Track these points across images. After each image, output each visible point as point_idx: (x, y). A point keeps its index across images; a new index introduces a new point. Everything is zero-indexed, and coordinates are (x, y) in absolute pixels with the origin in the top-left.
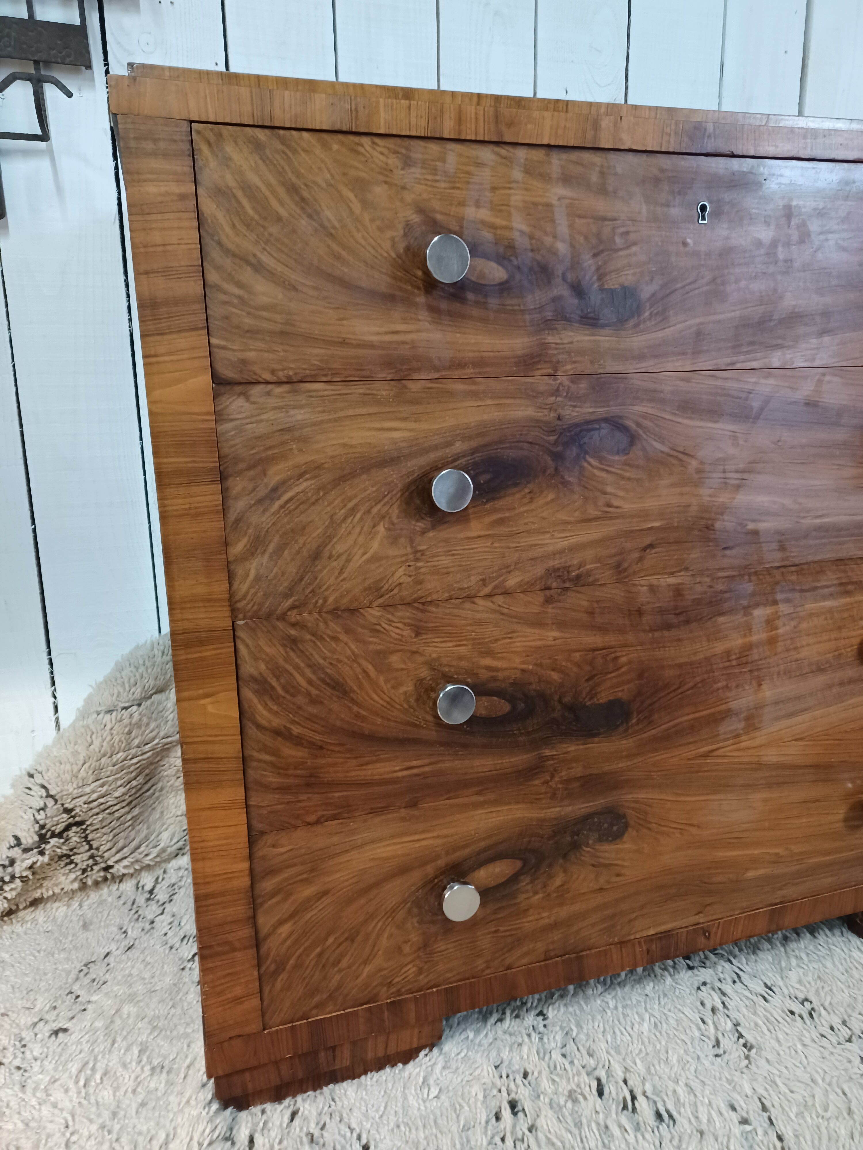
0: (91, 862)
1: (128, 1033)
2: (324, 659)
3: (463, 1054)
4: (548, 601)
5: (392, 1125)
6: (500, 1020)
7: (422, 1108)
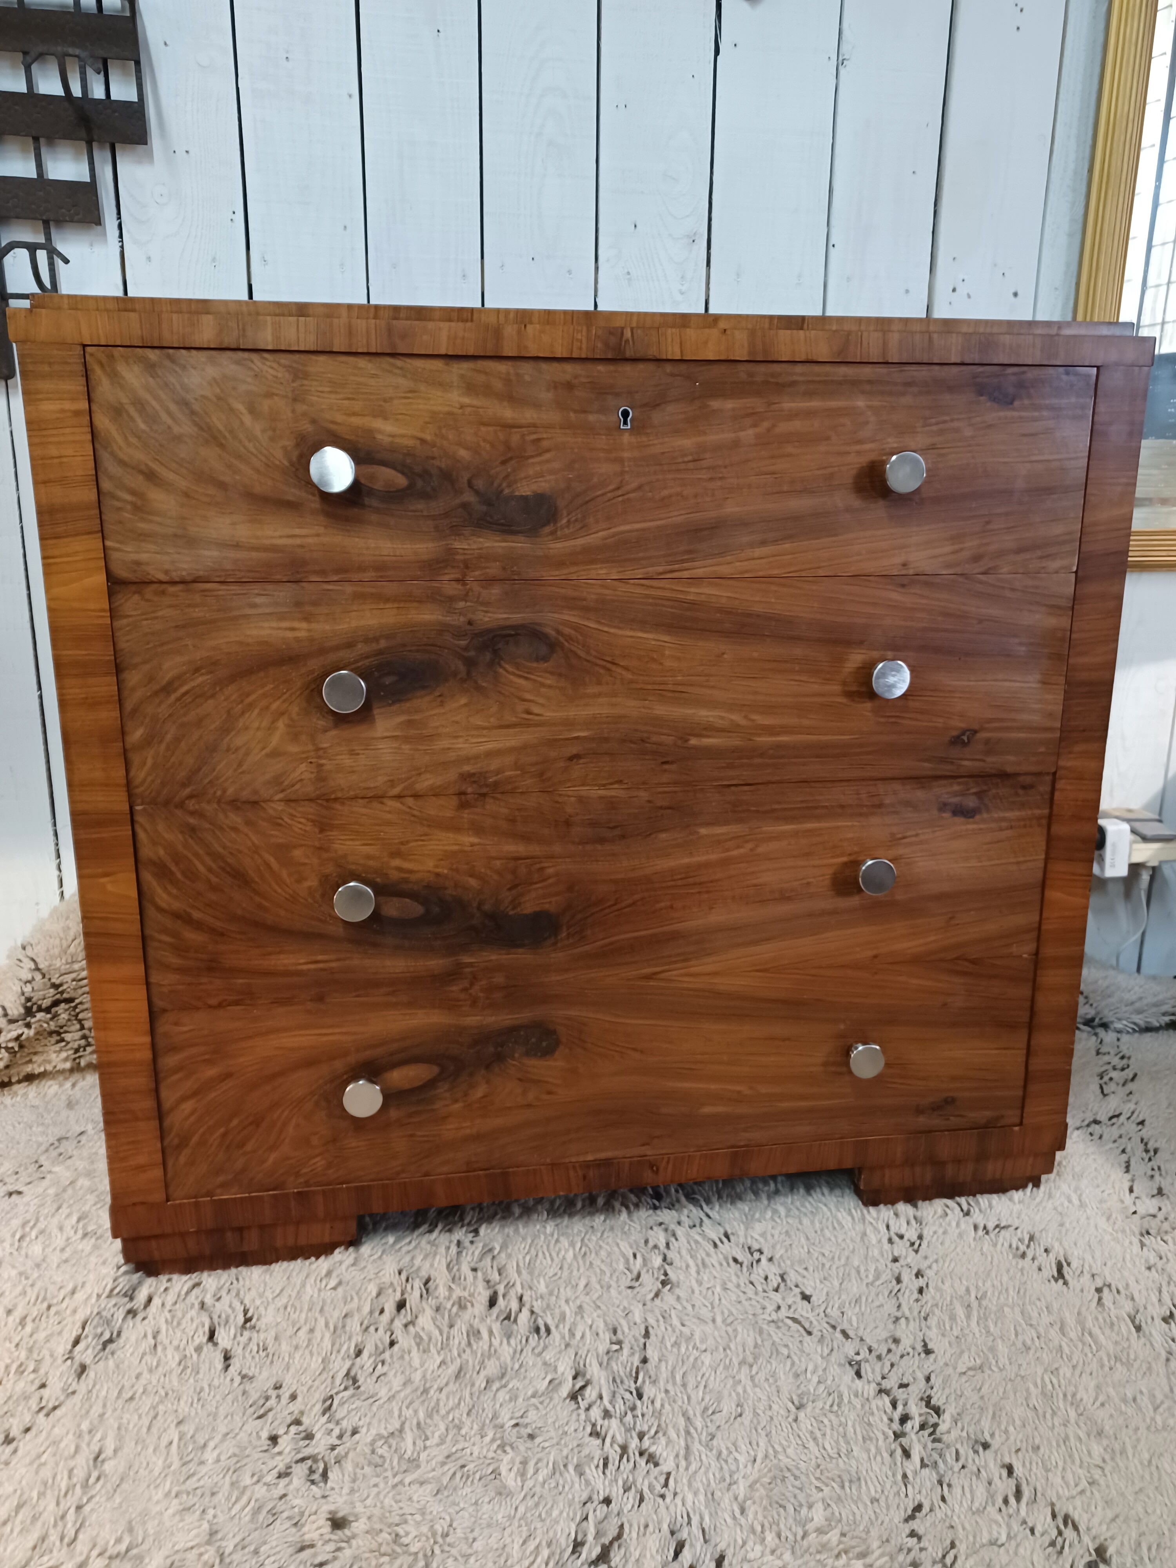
0: (83, 1042)
2: (225, 848)
3: (376, 1256)
4: (463, 805)
5: (279, 1306)
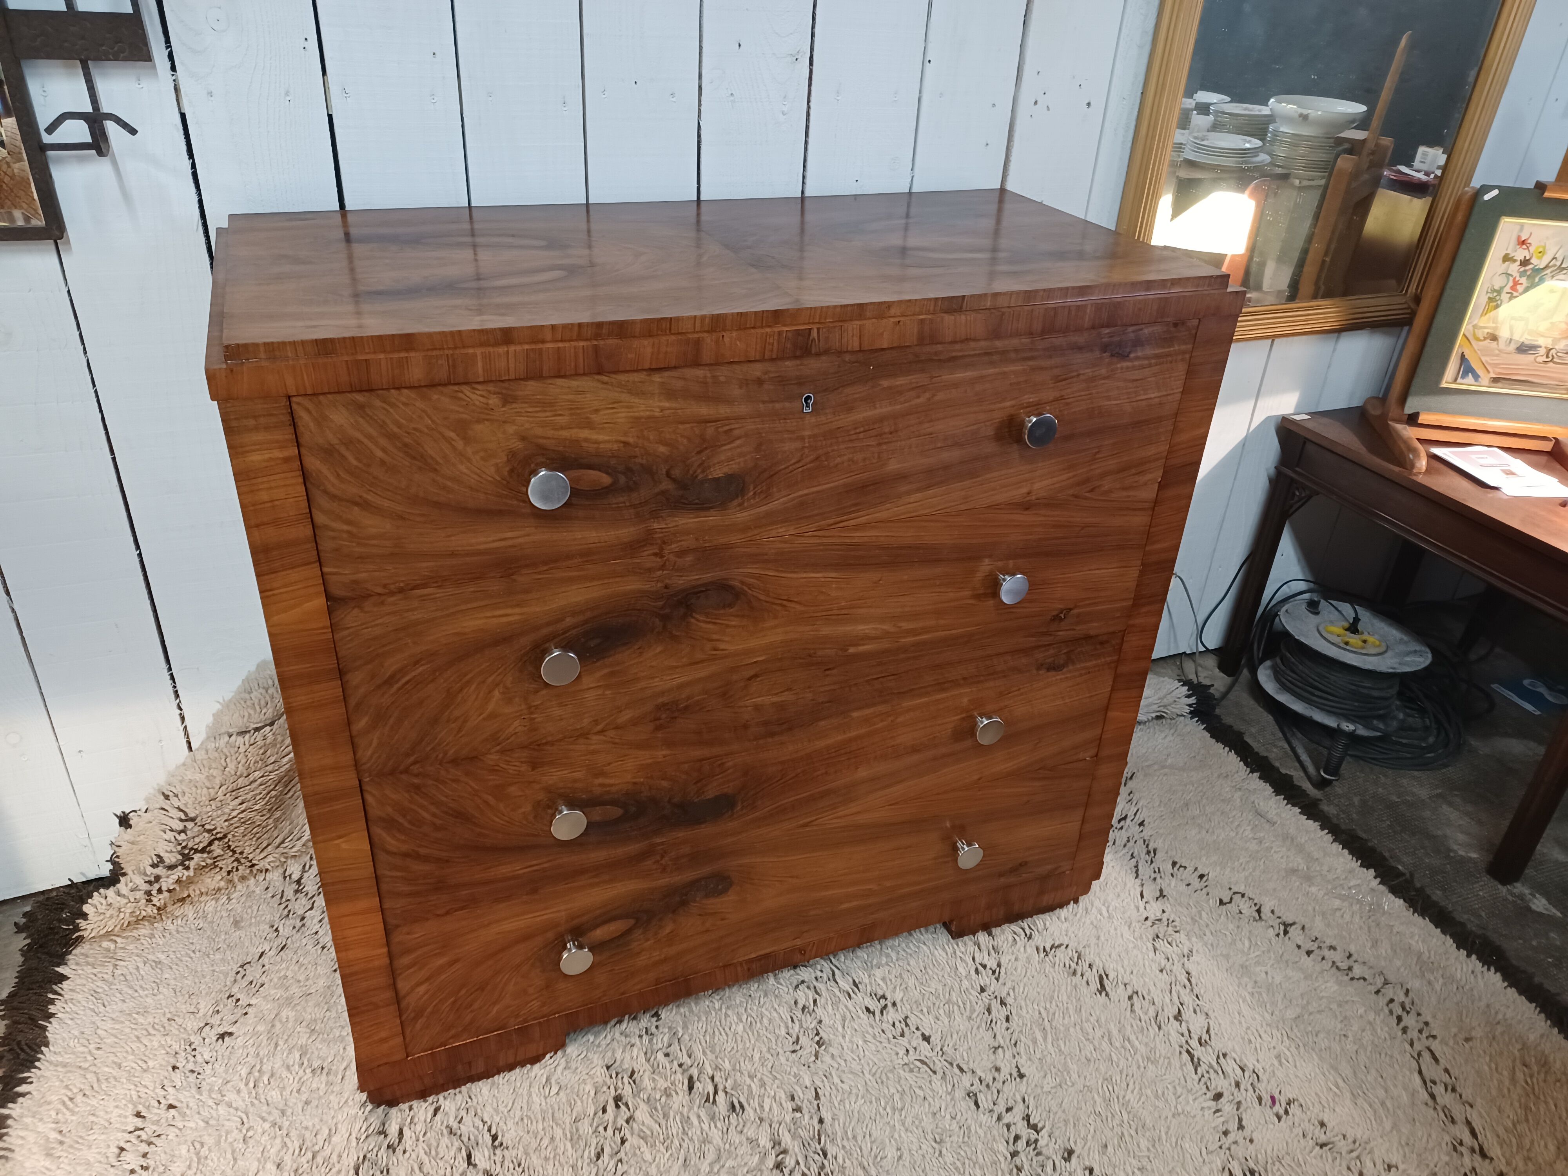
0: (235, 864)
1: (289, 1036)
2: (446, 797)
3: (582, 1056)
5: (516, 1119)
6: (620, 1022)
7: (544, 1103)
